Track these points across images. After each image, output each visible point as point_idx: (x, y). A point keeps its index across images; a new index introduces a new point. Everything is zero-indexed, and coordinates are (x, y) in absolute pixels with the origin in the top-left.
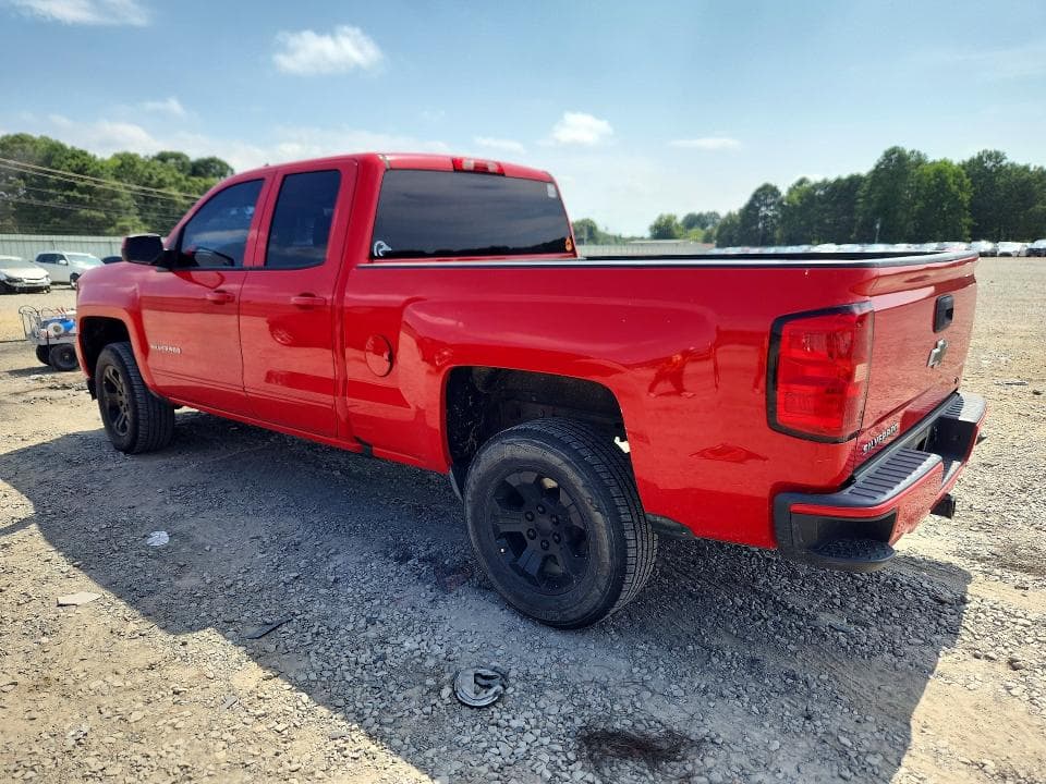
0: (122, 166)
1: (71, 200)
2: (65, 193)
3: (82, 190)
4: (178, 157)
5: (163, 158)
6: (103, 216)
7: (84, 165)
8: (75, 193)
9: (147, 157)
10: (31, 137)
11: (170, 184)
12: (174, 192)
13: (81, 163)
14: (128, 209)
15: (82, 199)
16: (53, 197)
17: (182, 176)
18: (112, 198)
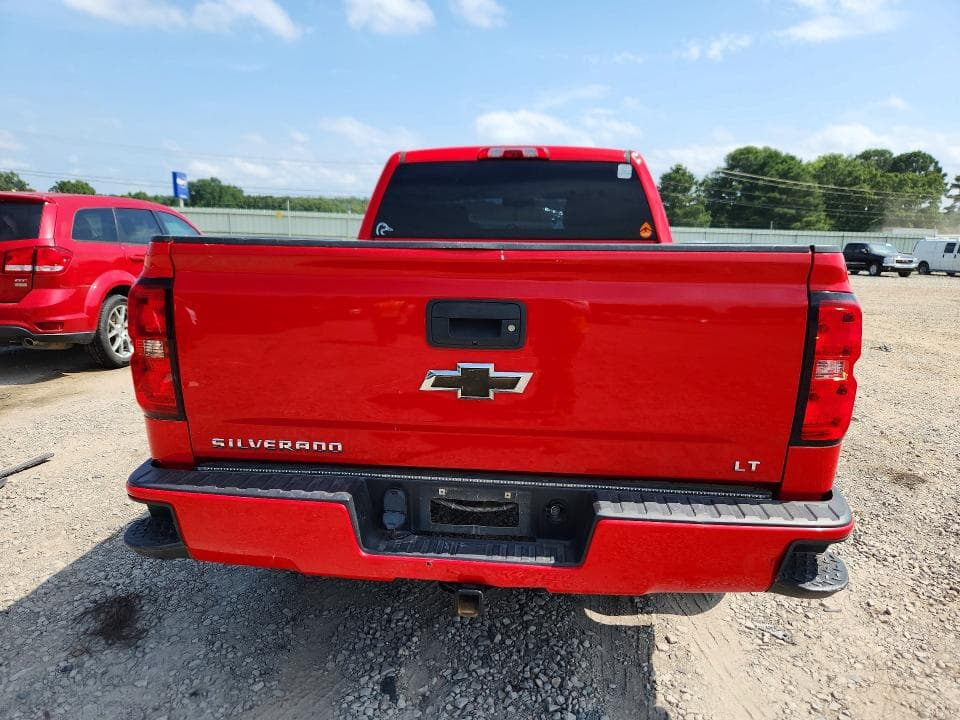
0: (825, 166)
1: (772, 200)
2: (768, 195)
3: (783, 191)
4: (881, 153)
5: (866, 156)
6: (793, 211)
7: (789, 168)
8: (777, 195)
9: (850, 156)
10: (756, 149)
11: (864, 181)
12: (866, 188)
13: (787, 167)
14: (816, 206)
15: (781, 199)
16: (759, 198)
17: (879, 173)
18: (805, 197)
